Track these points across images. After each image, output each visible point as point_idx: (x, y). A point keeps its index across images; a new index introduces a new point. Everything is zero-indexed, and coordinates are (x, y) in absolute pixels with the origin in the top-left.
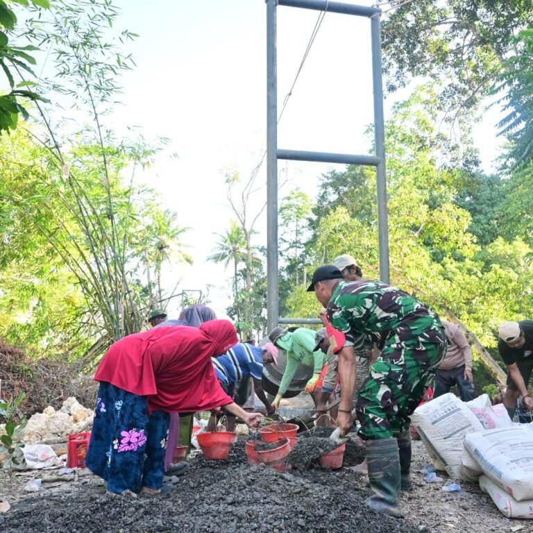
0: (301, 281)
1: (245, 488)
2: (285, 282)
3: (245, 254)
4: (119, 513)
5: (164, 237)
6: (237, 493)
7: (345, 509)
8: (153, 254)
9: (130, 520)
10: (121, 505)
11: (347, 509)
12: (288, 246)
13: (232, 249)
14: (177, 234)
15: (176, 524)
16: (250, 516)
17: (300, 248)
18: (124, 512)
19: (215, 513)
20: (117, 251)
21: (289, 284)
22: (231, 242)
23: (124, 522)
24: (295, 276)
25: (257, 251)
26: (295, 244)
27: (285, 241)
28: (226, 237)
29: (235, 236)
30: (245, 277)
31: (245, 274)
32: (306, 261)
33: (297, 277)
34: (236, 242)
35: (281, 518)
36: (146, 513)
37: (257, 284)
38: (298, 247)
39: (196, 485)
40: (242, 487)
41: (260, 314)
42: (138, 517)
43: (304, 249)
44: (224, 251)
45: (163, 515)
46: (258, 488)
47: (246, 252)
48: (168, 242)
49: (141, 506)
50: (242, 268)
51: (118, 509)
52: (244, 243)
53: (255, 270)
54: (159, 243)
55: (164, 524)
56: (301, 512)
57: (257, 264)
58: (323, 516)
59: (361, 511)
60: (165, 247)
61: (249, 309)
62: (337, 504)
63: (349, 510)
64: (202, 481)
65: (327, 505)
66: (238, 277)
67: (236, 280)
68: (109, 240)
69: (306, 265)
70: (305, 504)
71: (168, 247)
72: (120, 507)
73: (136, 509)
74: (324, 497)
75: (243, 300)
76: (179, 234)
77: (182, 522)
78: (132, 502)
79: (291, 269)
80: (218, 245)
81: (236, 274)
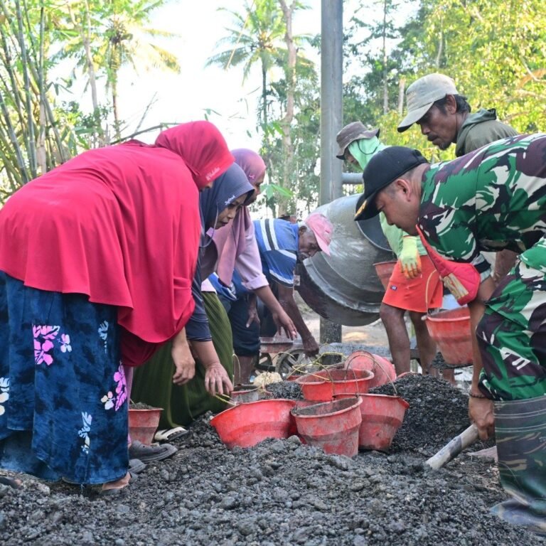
0: (394, 105)
1: (260, 480)
2: (362, 107)
3: (281, 51)
4: (15, 519)
5: (122, 17)
6: (243, 489)
7: (448, 520)
8: (102, 52)
9: (34, 532)
10: (18, 505)
11: (453, 520)
12: (369, 34)
13: (256, 40)
14: (147, 10)
15: (119, 541)
16: (263, 528)
17: (392, 37)
18: (24, 518)
19: (197, 524)
20: (27, 43)
21: (369, 111)
22: (256, 26)
23: (23, 536)
24: (382, 93)
25: (307, 45)
26: (382, 31)
27: (362, 25)
28: (245, 16)
29: (262, 15)
30: (282, 95)
31: (281, 90)
32: (405, 65)
33: (386, 98)
34: (265, 27)
35: (322, 534)
36: (65, 520)
37: (306, 111)
38: (389, 36)
39: (174, 477)
40: (253, 479)
41: (312, 170)
42: (49, 528)
43: (401, 40)
44: (241, 45)
45: (97, 524)
46: (285, 482)
47: (284, 46)
48: (130, 27)
49: (55, 508)
50: (277, 80)
51: (12, 513)
52: (280, 27)
53: (301, 83)
54: (112, 29)
55: (97, 541)
56: (361, 524)
57: (306, 71)
58: (404, 531)
59: (479, 526)
60: (125, 37)
61: (290, 160)
62: (433, 510)
63: (455, 522)
64: (185, 470)
65: (412, 512)
66: (269, 98)
67: (265, 104)
68: (10, 22)
69: (404, 73)
70: (369, 510)
71: (131, 36)
72: (16, 510)
73: (47, 514)
74: (408, 499)
75: (279, 142)
76: (151, 11)
77: (131, 537)
78: (40, 501)
79: (374, 80)
80: (229, 34)
81: (266, 93)
